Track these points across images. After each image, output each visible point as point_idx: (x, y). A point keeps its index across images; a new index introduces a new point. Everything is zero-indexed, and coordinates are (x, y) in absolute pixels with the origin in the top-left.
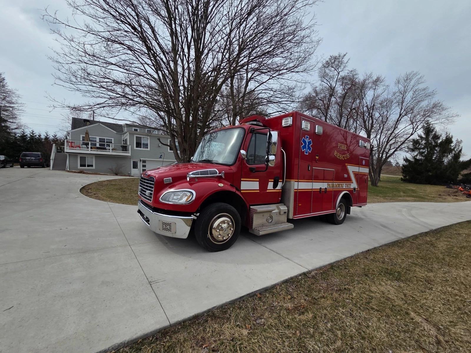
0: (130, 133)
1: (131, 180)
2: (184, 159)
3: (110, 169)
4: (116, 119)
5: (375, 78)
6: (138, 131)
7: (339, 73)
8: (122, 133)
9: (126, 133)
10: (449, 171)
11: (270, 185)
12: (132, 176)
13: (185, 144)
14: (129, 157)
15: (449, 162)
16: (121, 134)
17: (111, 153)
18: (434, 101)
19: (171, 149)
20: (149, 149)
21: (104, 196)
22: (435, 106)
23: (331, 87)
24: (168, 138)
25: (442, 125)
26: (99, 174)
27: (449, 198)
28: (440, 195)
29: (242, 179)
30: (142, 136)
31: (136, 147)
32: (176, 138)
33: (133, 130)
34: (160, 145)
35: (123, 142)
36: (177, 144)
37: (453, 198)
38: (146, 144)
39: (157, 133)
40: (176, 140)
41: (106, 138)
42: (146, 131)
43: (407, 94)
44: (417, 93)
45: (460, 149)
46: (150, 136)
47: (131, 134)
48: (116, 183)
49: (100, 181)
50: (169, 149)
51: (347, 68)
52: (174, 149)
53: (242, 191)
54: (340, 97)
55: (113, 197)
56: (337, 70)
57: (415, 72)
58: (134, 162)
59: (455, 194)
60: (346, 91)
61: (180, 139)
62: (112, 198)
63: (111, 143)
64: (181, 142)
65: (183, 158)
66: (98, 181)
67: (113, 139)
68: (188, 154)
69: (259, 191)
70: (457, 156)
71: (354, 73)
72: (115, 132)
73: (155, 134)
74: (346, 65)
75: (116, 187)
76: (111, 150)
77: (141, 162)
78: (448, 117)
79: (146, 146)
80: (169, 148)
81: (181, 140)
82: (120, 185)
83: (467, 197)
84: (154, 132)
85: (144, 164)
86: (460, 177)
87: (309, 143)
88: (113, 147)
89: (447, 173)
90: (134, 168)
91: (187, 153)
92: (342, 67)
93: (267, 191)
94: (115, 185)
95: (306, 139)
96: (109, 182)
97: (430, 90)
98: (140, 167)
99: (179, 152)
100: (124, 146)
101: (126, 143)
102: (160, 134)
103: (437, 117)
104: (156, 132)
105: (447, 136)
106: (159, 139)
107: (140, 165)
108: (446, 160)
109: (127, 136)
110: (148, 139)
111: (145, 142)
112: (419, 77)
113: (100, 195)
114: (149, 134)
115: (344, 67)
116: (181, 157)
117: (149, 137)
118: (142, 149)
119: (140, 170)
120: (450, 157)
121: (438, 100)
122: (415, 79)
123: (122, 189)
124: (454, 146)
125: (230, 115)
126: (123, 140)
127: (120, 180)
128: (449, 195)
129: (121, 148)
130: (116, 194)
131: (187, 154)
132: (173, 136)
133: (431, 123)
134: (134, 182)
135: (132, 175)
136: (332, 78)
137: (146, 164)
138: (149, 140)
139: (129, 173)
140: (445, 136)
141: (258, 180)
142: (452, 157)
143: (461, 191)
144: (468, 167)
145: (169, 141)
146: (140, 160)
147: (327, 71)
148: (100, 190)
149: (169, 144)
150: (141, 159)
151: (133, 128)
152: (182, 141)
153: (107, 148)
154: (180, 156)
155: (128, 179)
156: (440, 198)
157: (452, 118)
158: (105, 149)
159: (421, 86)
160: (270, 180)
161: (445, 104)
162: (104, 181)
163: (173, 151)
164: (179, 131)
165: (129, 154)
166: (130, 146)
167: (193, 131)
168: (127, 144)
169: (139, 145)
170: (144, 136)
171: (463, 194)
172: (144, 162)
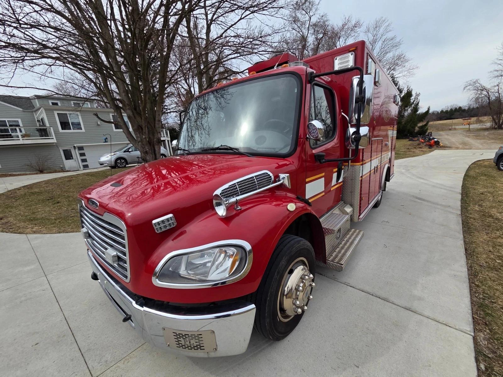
0: (45, 110)
1: (67, 179)
2: (141, 139)
3: (28, 165)
4: (12, 87)
5: (353, 23)
6: (59, 104)
7: (310, 18)
8: (34, 109)
9: (39, 109)
10: (409, 125)
12: (68, 171)
13: (138, 119)
14: (55, 144)
15: (409, 116)
16: (32, 112)
17: (21, 141)
18: (398, 52)
19: (117, 128)
20: (83, 130)
21: (20, 221)
22: (399, 58)
23: (303, 36)
24: (109, 112)
25: (405, 78)
26: (11, 175)
27: (417, 151)
28: (408, 149)
30: (67, 112)
31: (62, 129)
32: (122, 111)
33: (51, 104)
34: (99, 123)
35: (38, 124)
36: (126, 119)
37: (419, 151)
38: (78, 123)
39: (90, 106)
40: (124, 115)
41: (6, 120)
42: (72, 103)
43: (376, 44)
44: (385, 43)
45: (418, 101)
46: (80, 111)
47: (49, 111)
48: (42, 189)
49: (10, 189)
50: (114, 128)
51: (318, 12)
52: (124, 126)
54: (312, 49)
55: (37, 219)
56: (308, 13)
57: (384, 19)
58: (65, 151)
59: (419, 146)
60: (318, 41)
61: (130, 112)
62: (36, 222)
63: (18, 126)
64: (132, 116)
65: (139, 139)
66: (6, 191)
67: (20, 120)
68: (147, 133)
70: (416, 109)
71: (326, 19)
72: (21, 109)
73: (86, 108)
74: (317, 7)
75: (41, 197)
76: (20, 136)
77: (77, 150)
78: (410, 69)
79: (77, 126)
80: (113, 125)
81: (131, 114)
82: (49, 193)
83: (429, 148)
84: (85, 106)
85: (82, 152)
86: (417, 129)
88: (24, 132)
89: (408, 126)
90: (67, 159)
91: (144, 131)
92: (314, 10)
94: (40, 193)
96: (28, 188)
97: (397, 40)
98: (77, 157)
99: (131, 130)
100: (40, 129)
101: (44, 124)
102: (95, 107)
103: (401, 70)
104: (88, 105)
105: (408, 90)
106: (96, 115)
107: (76, 153)
108: (406, 114)
109: (42, 114)
110: (78, 115)
111: (76, 121)
112: (387, 24)
113: (11, 219)
114: (78, 108)
115: (316, 10)
116: (137, 137)
117: (79, 113)
118: (72, 131)
119: (78, 160)
120: (409, 111)
121: (402, 51)
122: (383, 27)
123: (52, 199)
124: (414, 100)
125: (187, 77)
126: (38, 121)
127: (47, 182)
128: (415, 148)
129: (37, 132)
130: (43, 211)
131: (145, 133)
132: (117, 108)
133: (396, 77)
134: (72, 183)
135: (67, 169)
136: (303, 23)
137: (85, 151)
138: (80, 117)
139: (61, 166)
140: (407, 90)
142: (412, 110)
143: (423, 143)
144: (424, 119)
145: (111, 117)
146: (74, 147)
147: (299, 15)
148: (12, 207)
149: (112, 121)
150: (75, 145)
151: (50, 102)
152: (133, 114)
153: (13, 134)
154: (135, 137)
155: (60, 178)
156: (409, 151)
157: (412, 70)
158: (10, 136)
159: (389, 35)
161: (408, 55)
162: (19, 189)
163: (122, 130)
164: (125, 100)
165: (54, 141)
166: (52, 128)
167: (147, 98)
168: (45, 126)
169: (65, 125)
170: (71, 112)
171: (426, 145)
172: (81, 148)
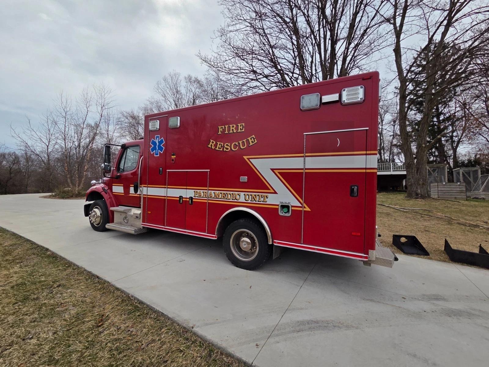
11: (132, 190)
29: (113, 184)
53: (114, 193)
69: (123, 194)
87: (160, 142)
93: (130, 195)
95: (156, 139)
141: (122, 185)
160: (131, 185)
